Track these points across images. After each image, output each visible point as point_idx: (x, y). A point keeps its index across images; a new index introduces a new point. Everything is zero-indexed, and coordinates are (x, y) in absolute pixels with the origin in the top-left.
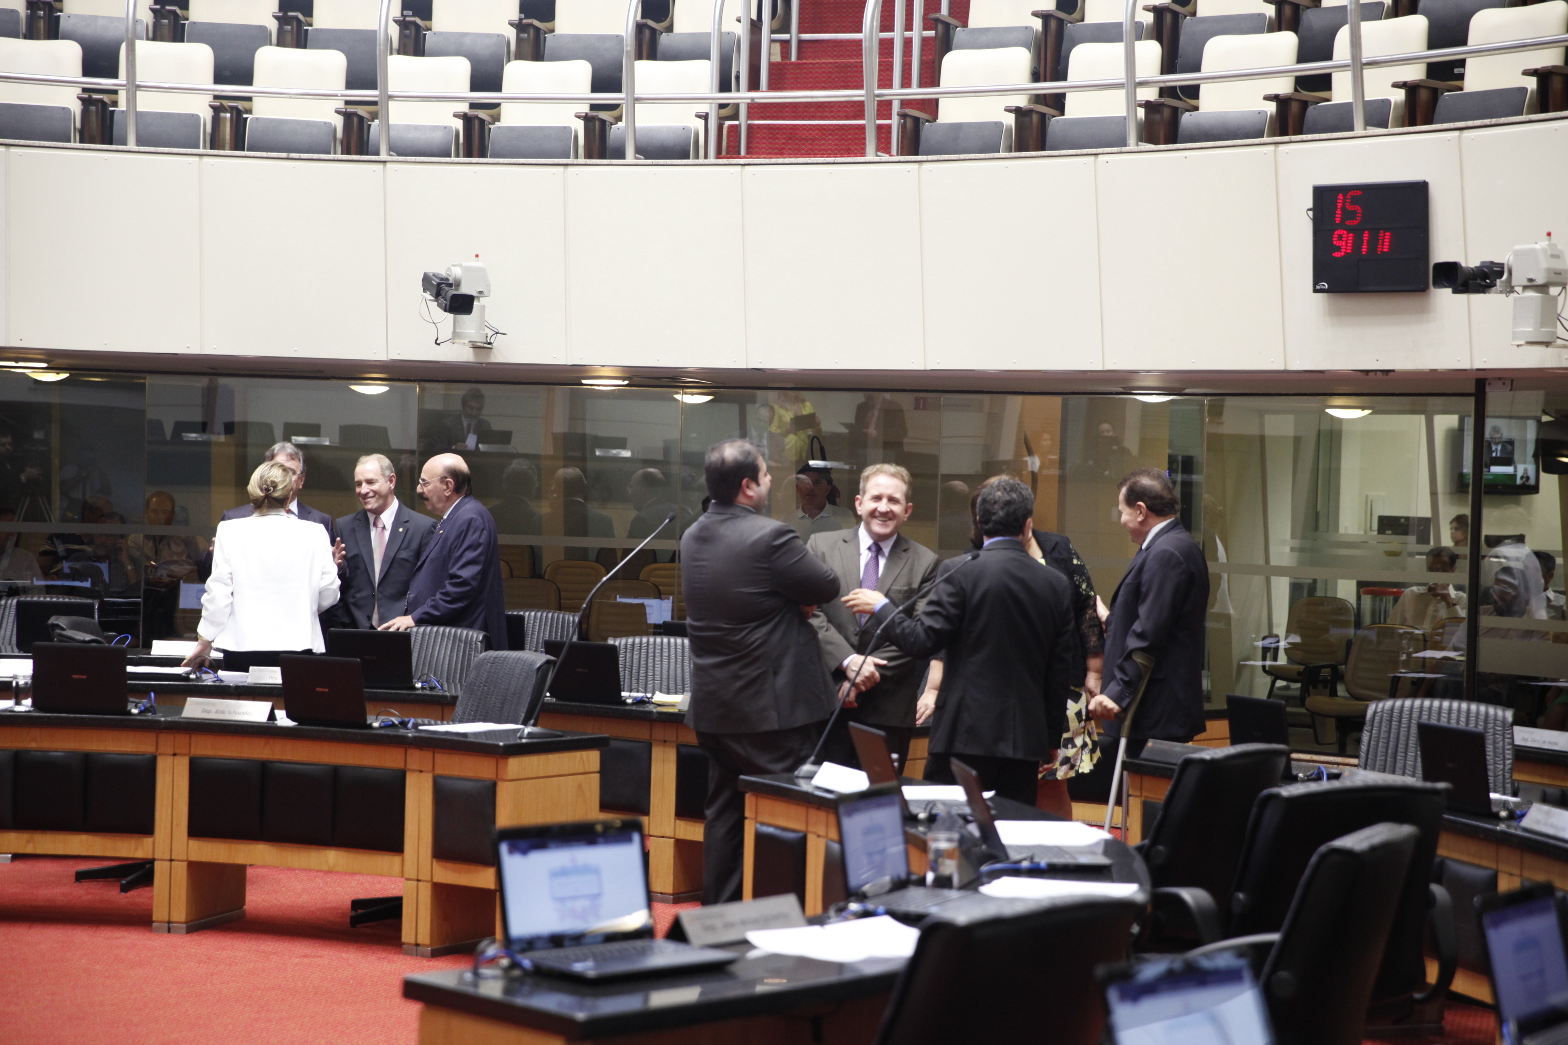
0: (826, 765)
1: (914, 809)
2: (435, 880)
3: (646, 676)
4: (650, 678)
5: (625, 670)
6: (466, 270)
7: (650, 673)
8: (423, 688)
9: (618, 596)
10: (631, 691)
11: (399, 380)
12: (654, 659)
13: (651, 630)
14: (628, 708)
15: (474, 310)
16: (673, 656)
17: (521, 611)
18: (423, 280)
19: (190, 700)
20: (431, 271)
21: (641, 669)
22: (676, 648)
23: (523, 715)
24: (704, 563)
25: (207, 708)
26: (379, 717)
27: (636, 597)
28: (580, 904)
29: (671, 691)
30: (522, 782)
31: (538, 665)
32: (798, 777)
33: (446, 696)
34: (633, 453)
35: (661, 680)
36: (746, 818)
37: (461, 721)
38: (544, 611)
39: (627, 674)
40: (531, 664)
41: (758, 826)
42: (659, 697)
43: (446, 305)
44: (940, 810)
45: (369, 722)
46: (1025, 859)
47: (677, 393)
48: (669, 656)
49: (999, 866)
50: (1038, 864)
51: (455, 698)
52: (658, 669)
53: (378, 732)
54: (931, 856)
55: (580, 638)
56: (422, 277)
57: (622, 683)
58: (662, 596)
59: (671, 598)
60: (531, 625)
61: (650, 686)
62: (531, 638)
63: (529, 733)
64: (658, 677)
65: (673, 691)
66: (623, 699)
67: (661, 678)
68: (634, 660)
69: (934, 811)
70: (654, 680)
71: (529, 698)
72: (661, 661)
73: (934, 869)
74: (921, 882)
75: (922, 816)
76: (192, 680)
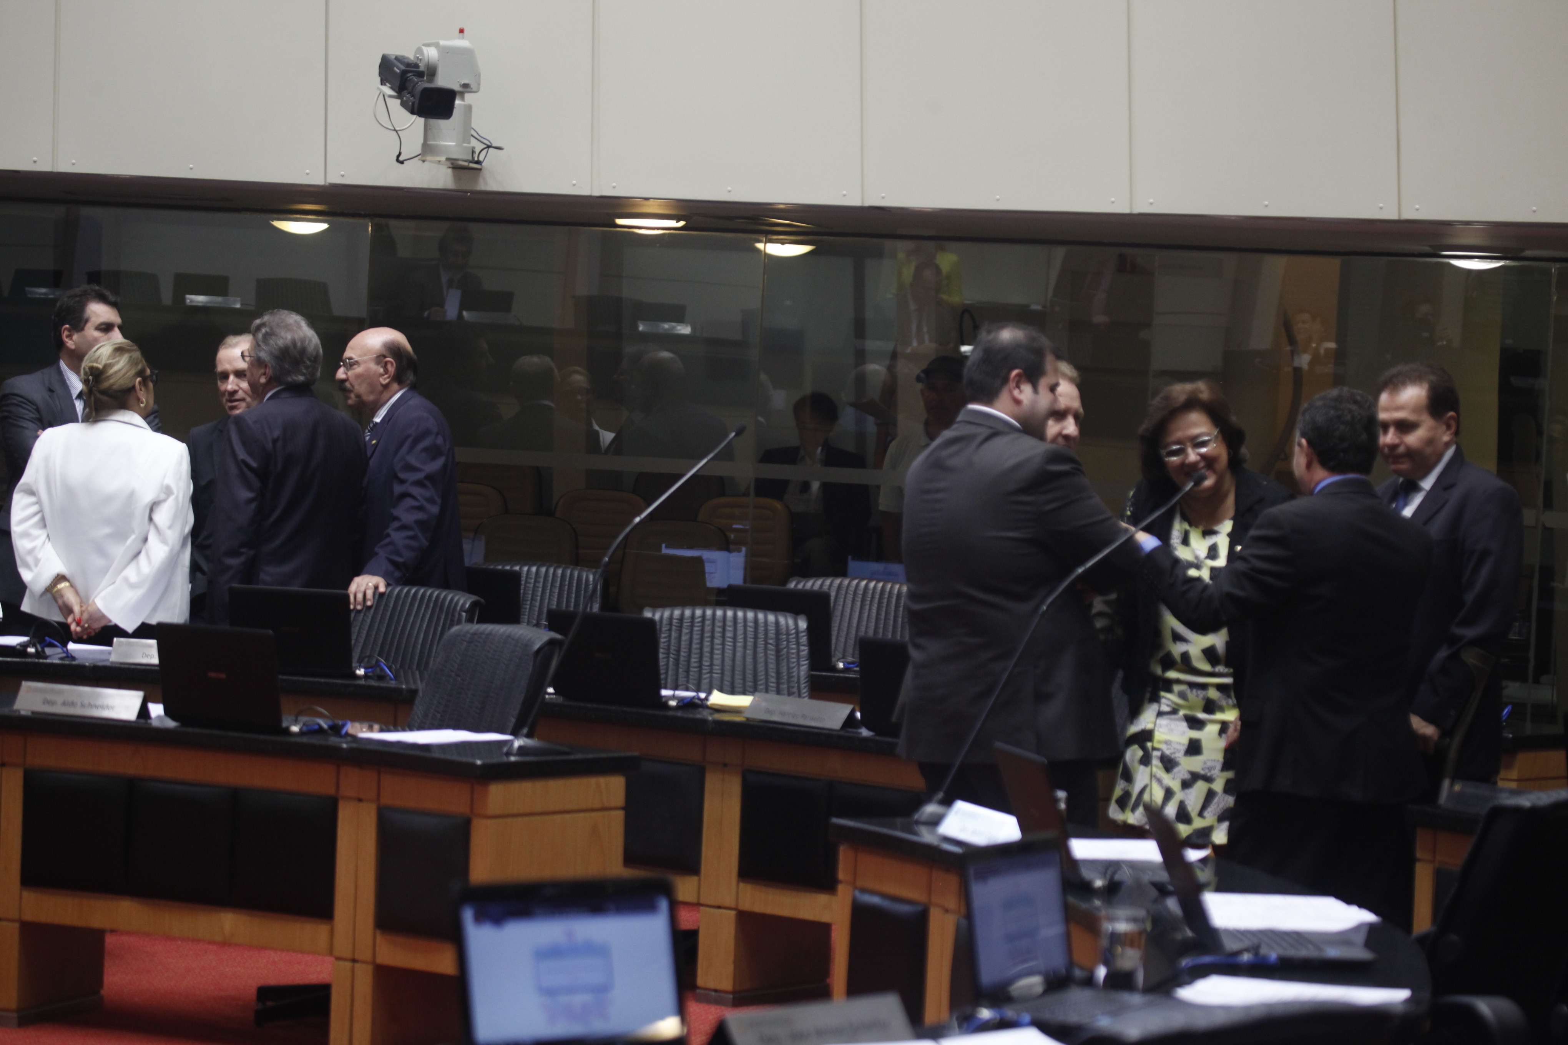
0: (961, 806)
1: (1086, 874)
2: (380, 960)
3: (700, 667)
4: (705, 670)
5: (668, 657)
6: (445, 51)
7: (706, 662)
8: (366, 676)
9: (664, 546)
10: (676, 688)
11: (342, 214)
12: (712, 642)
13: (713, 598)
14: (671, 713)
15: (456, 112)
16: (740, 638)
17: (516, 565)
18: (381, 66)
19: (26, 685)
20: (393, 51)
21: (693, 656)
22: (745, 626)
23: (513, 720)
24: (939, 496)
25: (49, 697)
26: (300, 718)
27: (691, 547)
28: (579, 999)
29: (737, 690)
30: (509, 820)
31: (537, 647)
32: (918, 823)
33: (401, 690)
34: (693, 329)
35: (722, 674)
36: (841, 882)
37: (422, 727)
38: (551, 566)
39: (671, 663)
40: (527, 645)
41: (857, 894)
42: (718, 698)
43: (413, 104)
44: (1124, 875)
45: (284, 725)
46: (1247, 950)
47: (760, 241)
48: (734, 638)
49: (1207, 959)
50: (1265, 958)
51: (414, 693)
52: (717, 657)
53: (299, 740)
54: (1104, 942)
55: (603, 608)
56: (379, 61)
57: (662, 677)
58: (732, 547)
59: (744, 549)
60: (532, 585)
61: (705, 682)
62: (531, 605)
63: (520, 748)
64: (717, 669)
65: (740, 690)
66: (664, 700)
67: (723, 670)
68: (683, 643)
69: (1117, 877)
70: (711, 672)
71: (523, 695)
72: (723, 644)
73: (1106, 963)
74: (1089, 982)
75: (1099, 883)
76: (30, 655)
